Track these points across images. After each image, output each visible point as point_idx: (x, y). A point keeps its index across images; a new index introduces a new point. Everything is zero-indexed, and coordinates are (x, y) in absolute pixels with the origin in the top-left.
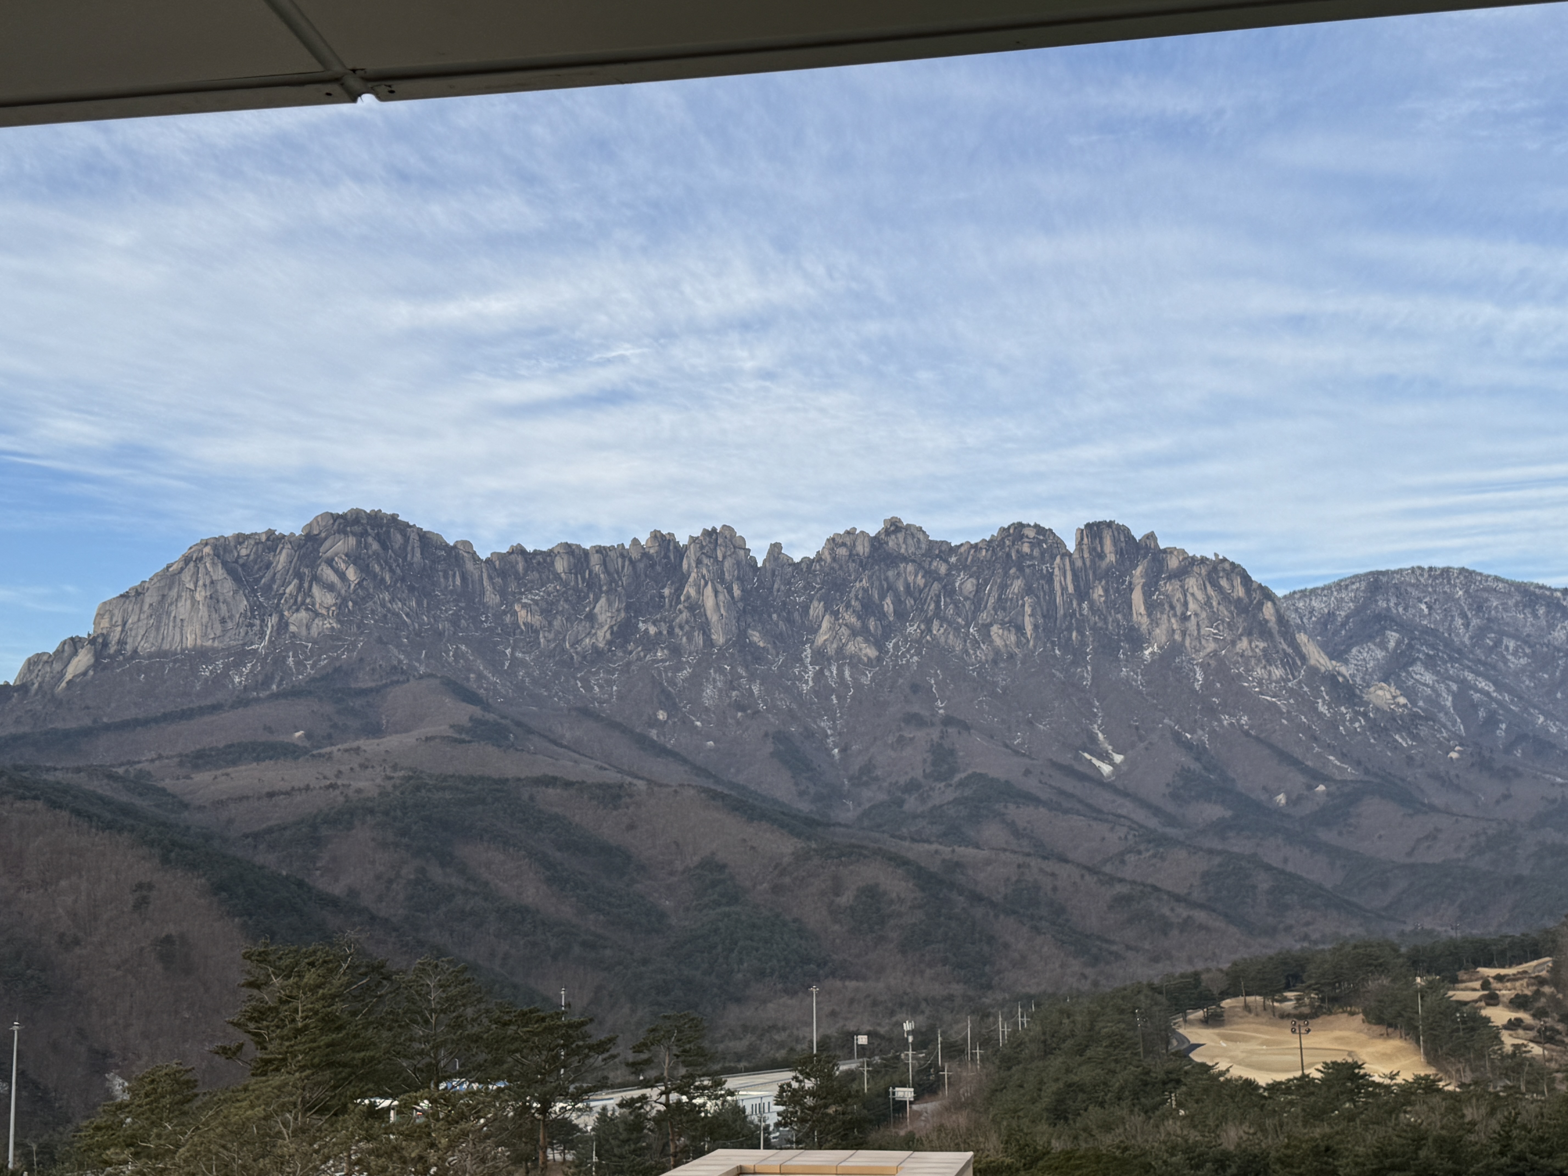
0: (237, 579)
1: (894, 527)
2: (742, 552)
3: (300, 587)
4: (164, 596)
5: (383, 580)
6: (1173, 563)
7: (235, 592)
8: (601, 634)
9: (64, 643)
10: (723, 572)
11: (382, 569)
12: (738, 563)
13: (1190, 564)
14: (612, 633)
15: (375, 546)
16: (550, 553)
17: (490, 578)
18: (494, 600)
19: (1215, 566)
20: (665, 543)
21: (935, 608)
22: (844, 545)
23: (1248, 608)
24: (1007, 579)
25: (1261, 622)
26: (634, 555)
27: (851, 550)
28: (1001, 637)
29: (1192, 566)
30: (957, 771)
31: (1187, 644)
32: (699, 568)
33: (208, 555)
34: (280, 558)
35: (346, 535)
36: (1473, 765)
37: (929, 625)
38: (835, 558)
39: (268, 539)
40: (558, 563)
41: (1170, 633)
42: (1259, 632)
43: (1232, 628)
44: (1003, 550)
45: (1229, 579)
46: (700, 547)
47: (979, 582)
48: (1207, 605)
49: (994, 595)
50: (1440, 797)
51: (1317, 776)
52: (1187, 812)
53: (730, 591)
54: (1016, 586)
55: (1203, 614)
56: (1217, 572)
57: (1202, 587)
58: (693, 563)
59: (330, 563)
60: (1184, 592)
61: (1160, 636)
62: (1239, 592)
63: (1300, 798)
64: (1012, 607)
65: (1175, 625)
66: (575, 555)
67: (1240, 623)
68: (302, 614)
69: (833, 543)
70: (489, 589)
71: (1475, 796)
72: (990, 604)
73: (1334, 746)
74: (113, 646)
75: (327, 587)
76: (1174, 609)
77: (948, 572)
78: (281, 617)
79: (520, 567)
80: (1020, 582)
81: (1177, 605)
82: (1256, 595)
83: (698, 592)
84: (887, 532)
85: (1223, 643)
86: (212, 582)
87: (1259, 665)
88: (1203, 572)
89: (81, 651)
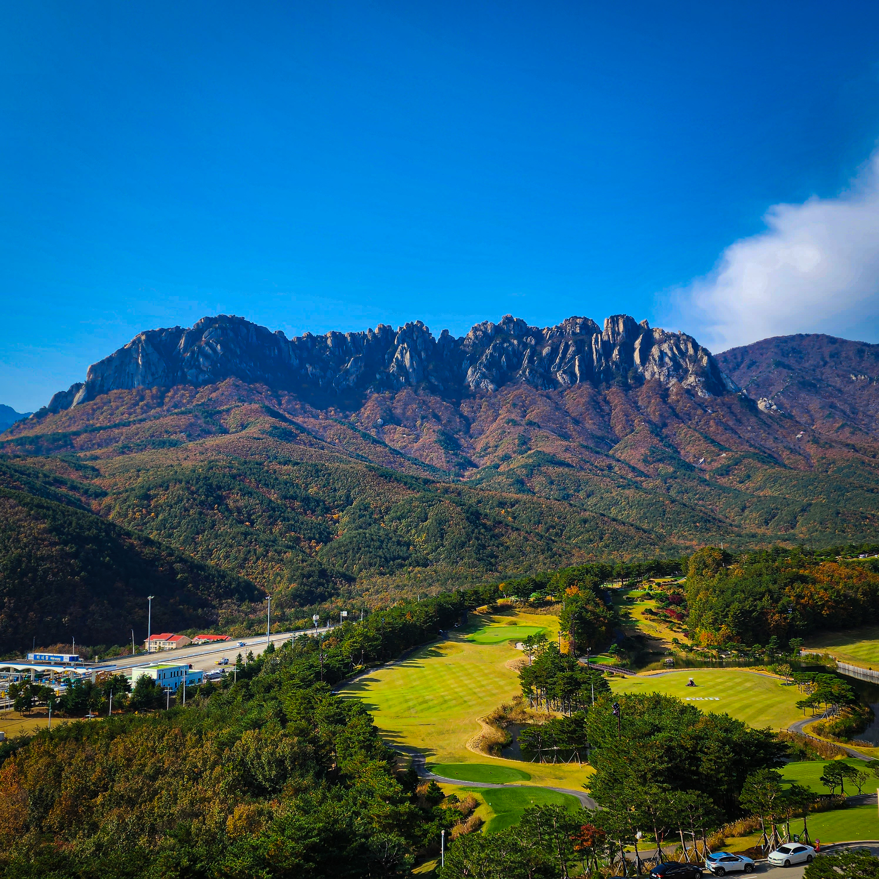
0: (160, 353)
1: (508, 321)
2: (427, 335)
3: (192, 357)
4: (122, 362)
5: (236, 352)
6: (656, 336)
7: (159, 360)
8: (351, 379)
9: (72, 387)
10: (416, 345)
11: (235, 346)
12: (425, 341)
13: (665, 337)
14: (357, 378)
15: (231, 334)
17: (293, 350)
18: (295, 362)
19: (679, 338)
20: (386, 331)
21: (528, 363)
22: (481, 330)
23: (695, 360)
24: (567, 347)
25: (702, 367)
26: (370, 338)
27: (485, 333)
28: (563, 378)
29: (667, 337)
30: (530, 449)
31: (662, 380)
32: (403, 344)
33: (144, 340)
34: (183, 341)
35: (216, 329)
36: (809, 441)
37: (524, 372)
38: (476, 337)
39: (176, 331)
40: (329, 342)
41: (653, 374)
42: (700, 373)
43: (686, 371)
44: (566, 331)
45: (686, 345)
46: (405, 333)
47: (552, 348)
48: (673, 359)
49: (560, 355)
50: (788, 459)
51: (723, 449)
52: (650, 469)
53: (420, 356)
54: (572, 349)
55: (671, 364)
56: (679, 341)
57: (671, 349)
58: (400, 341)
59: (208, 344)
60: (661, 352)
61: (648, 375)
62: (691, 351)
63: (712, 461)
64: (569, 361)
65: (656, 370)
66: (337, 337)
67: (690, 368)
68: (194, 370)
69: (475, 329)
70: (293, 356)
71: (807, 458)
72: (557, 360)
73: (736, 433)
74: (97, 388)
75: (206, 356)
76: (656, 361)
77: (536, 344)
78: (183, 372)
79: (309, 344)
80: (574, 349)
81: (657, 359)
82: (700, 353)
83: (402, 357)
84: (504, 323)
85: (681, 379)
86: (147, 354)
87: (700, 390)
88: (672, 342)
89: (81, 391)
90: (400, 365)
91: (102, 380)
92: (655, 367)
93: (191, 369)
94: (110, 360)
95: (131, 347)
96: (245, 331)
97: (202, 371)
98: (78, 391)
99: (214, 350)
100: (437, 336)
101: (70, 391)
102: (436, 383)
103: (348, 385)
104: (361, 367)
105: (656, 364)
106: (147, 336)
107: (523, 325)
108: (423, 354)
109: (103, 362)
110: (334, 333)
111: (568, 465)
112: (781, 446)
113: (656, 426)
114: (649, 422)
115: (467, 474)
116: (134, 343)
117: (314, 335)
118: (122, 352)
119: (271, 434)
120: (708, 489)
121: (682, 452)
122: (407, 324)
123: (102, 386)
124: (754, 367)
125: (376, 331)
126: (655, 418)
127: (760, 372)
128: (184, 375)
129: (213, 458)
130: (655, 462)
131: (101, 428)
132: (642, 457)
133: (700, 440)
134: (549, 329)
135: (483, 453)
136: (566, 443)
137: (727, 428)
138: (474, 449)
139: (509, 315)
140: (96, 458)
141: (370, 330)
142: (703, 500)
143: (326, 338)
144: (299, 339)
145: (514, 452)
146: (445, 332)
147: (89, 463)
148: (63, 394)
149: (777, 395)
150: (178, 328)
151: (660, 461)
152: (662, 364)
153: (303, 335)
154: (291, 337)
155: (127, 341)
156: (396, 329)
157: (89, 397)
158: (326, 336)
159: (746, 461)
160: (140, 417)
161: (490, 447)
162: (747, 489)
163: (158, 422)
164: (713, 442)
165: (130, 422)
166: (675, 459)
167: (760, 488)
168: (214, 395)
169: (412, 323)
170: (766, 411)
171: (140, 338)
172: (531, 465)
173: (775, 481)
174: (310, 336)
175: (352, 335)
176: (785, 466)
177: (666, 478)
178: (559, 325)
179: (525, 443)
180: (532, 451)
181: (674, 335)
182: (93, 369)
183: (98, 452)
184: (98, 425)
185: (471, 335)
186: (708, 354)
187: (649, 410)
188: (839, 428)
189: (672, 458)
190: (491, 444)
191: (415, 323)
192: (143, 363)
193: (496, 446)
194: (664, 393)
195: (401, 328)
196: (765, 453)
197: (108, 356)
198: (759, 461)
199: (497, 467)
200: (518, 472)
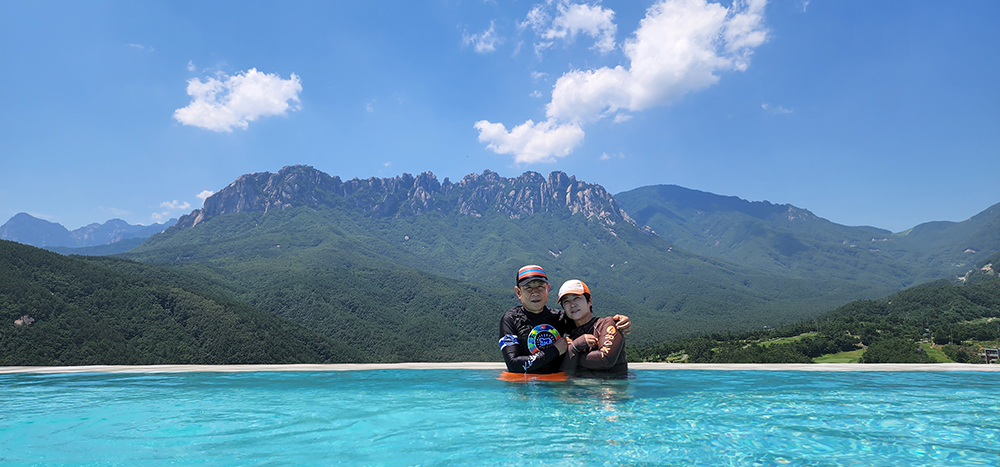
1: (487, 172)
2: (435, 181)
3: (278, 192)
4: (229, 195)
6: (580, 185)
7: (255, 194)
9: (193, 211)
10: (428, 187)
12: (434, 184)
13: (586, 186)
14: (389, 208)
15: (304, 178)
16: (367, 181)
17: (347, 189)
18: (348, 197)
19: (594, 187)
20: (407, 177)
21: (500, 200)
22: (470, 178)
23: (605, 201)
24: (525, 190)
25: (609, 206)
26: (396, 181)
27: (472, 180)
28: (523, 211)
32: (420, 186)
33: (244, 180)
34: (270, 181)
35: (294, 174)
37: (498, 206)
38: (467, 183)
39: (266, 175)
40: (370, 183)
41: (579, 209)
42: (608, 209)
43: (599, 207)
44: (524, 180)
45: (599, 191)
46: (419, 177)
47: (515, 191)
49: (521, 196)
54: (528, 193)
56: (595, 189)
57: (590, 194)
58: (418, 184)
59: (289, 184)
60: (584, 195)
61: (575, 210)
62: (602, 196)
64: (526, 199)
65: (581, 207)
66: (376, 181)
69: (468, 177)
72: (519, 199)
74: (211, 212)
76: (580, 201)
77: (506, 188)
78: (271, 203)
79: (356, 185)
81: (581, 199)
82: (607, 197)
83: (420, 195)
84: (484, 174)
85: (596, 213)
86: (246, 190)
87: (607, 219)
88: (590, 189)
89: (200, 214)
90: (417, 200)
91: (215, 207)
92: (580, 205)
93: (277, 200)
94: (219, 194)
95: (235, 185)
96: (313, 175)
98: (197, 215)
99: (292, 188)
100: (441, 182)
101: (191, 215)
105: (580, 203)
106: (246, 178)
107: (497, 175)
108: (432, 193)
109: (215, 195)
110: (373, 178)
112: (658, 257)
116: (237, 182)
117: (360, 179)
118: (229, 189)
121: (600, 260)
122: (422, 173)
123: (214, 211)
130: (585, 266)
132: (576, 263)
133: (610, 253)
134: (513, 179)
141: (398, 177)
144: (349, 181)
146: (447, 180)
148: (187, 216)
150: (267, 172)
153: (353, 179)
154: (344, 180)
155: (233, 181)
156: (415, 176)
157: (205, 219)
164: (618, 253)
166: (596, 264)
169: (425, 173)
171: (241, 179)
174: (358, 180)
175: (385, 179)
178: (519, 177)
181: (591, 185)
182: (208, 200)
185: (463, 181)
186: (612, 197)
189: (594, 264)
191: (427, 172)
192: (243, 196)
194: (586, 221)
197: (219, 191)
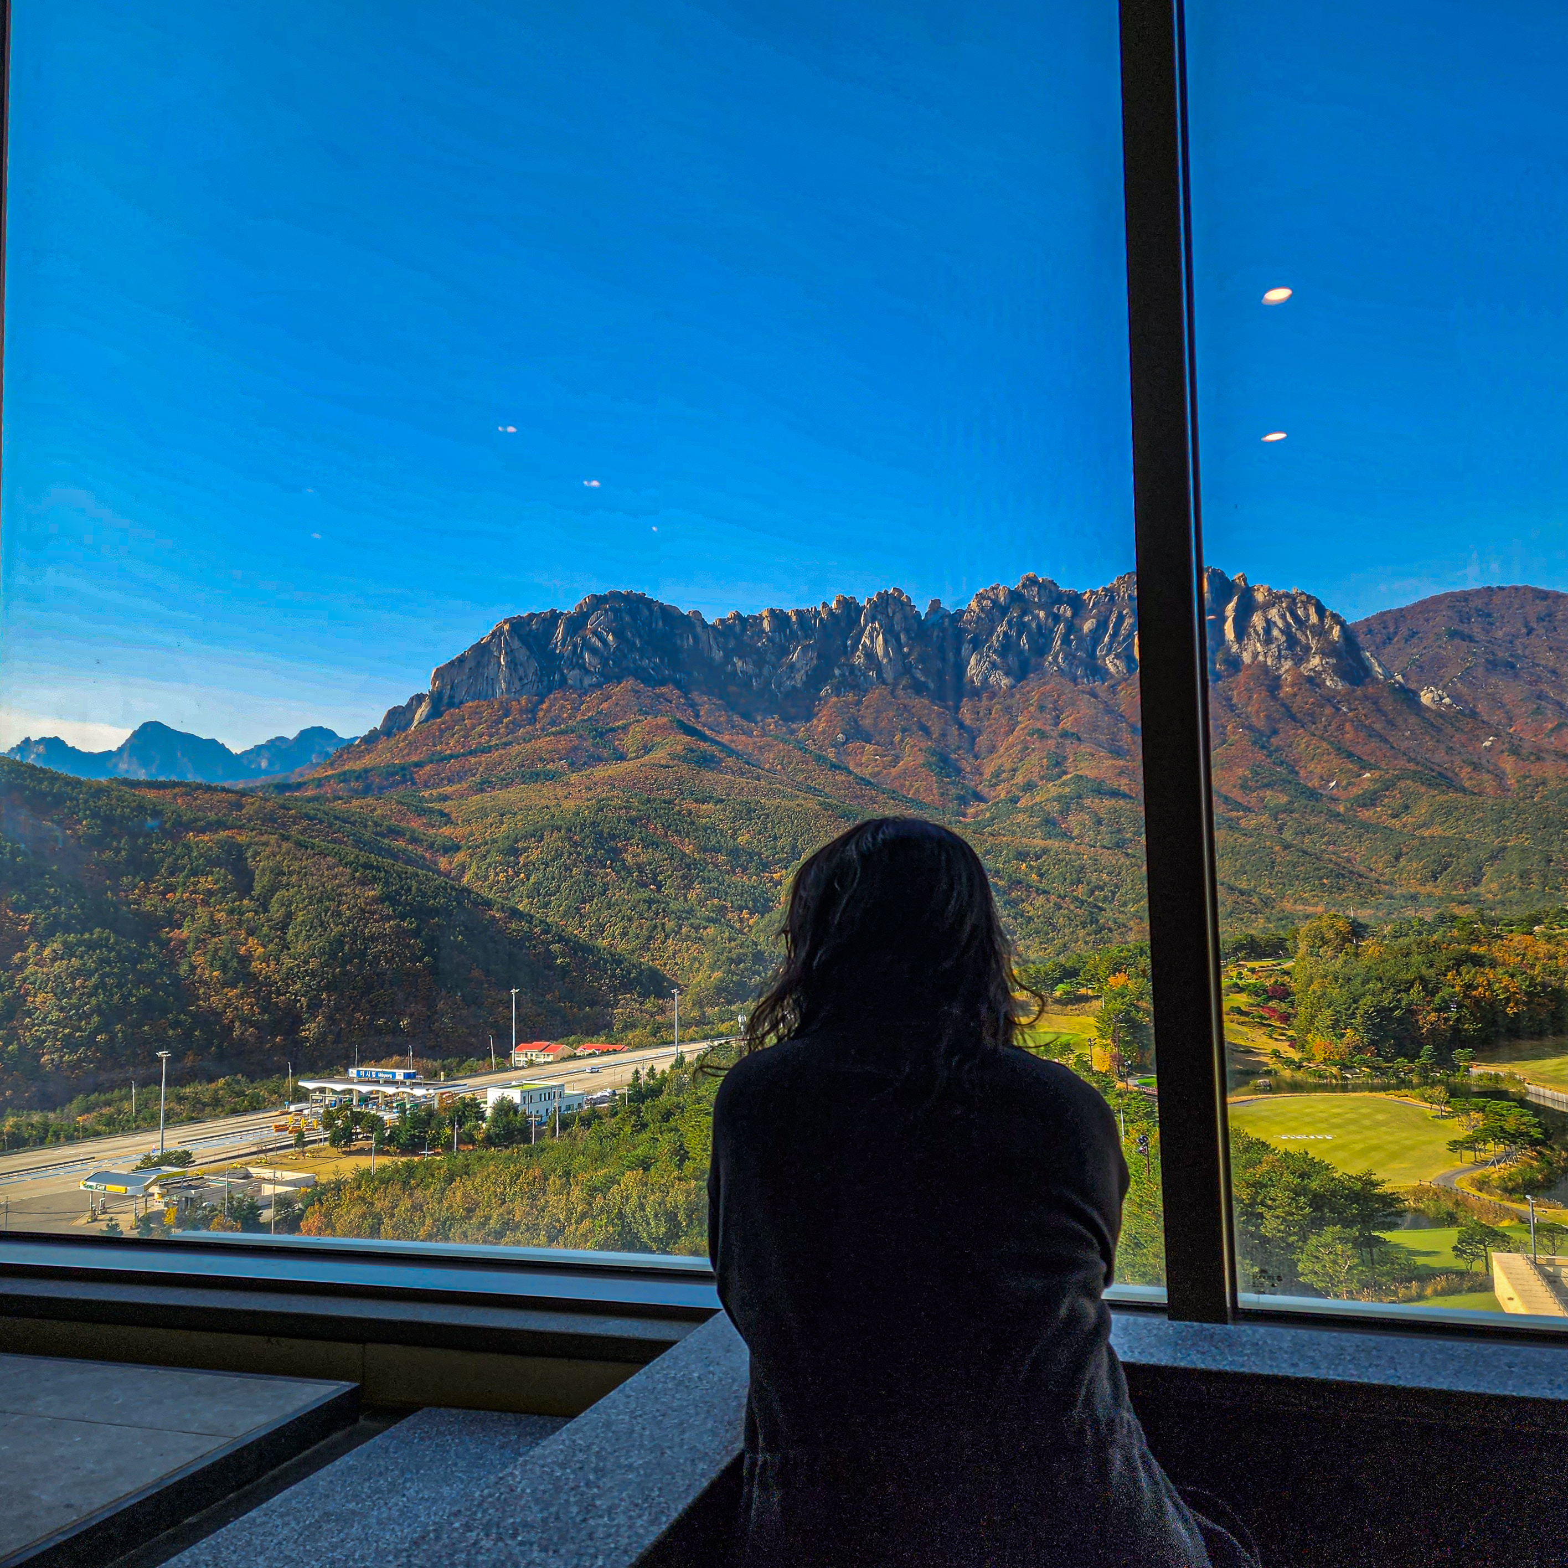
0: (529, 648)
1: (1031, 583)
2: (908, 608)
4: (479, 662)
5: (635, 643)
6: (1260, 598)
7: (529, 658)
8: (798, 677)
9: (412, 699)
10: (893, 625)
11: (633, 635)
12: (905, 618)
13: (1274, 598)
14: (807, 675)
15: (627, 618)
17: (715, 639)
18: (718, 655)
19: (1294, 599)
20: (848, 605)
21: (1061, 644)
22: (989, 598)
23: (1321, 632)
24: (1121, 618)
25: (1334, 643)
26: (824, 615)
27: (995, 602)
28: (1115, 665)
29: (1275, 600)
30: (1065, 773)
31: (1269, 663)
32: (873, 622)
33: (508, 631)
34: (560, 630)
35: (606, 611)
36: (1502, 752)
37: (1056, 658)
38: (982, 609)
39: (551, 616)
40: (766, 625)
41: (1255, 655)
42: (1328, 651)
43: (1307, 649)
44: (1119, 594)
45: (1306, 609)
46: (875, 606)
47: (1098, 621)
48: (1287, 631)
49: (1110, 631)
50: (1470, 778)
51: (1365, 766)
52: (1251, 799)
53: (898, 639)
55: (1284, 638)
56: (1295, 604)
57: (1283, 617)
58: (869, 619)
59: (595, 633)
60: (1268, 621)
61: (1247, 657)
62: (1314, 619)
63: (1349, 784)
64: (1124, 640)
65: (1259, 648)
66: (778, 617)
67: (1313, 644)
68: (577, 672)
69: (981, 597)
70: (714, 646)
71: (1499, 776)
72: (1106, 639)
73: (1386, 741)
74: (446, 700)
75: (594, 651)
76: (1259, 635)
77: (1075, 615)
78: (562, 674)
79: (738, 629)
80: (1131, 620)
81: (1261, 632)
82: (1328, 622)
83: (872, 642)
84: (1024, 586)
85: (1299, 661)
86: (512, 651)
87: (1328, 678)
88: (1284, 605)
89: (424, 704)
90: (870, 655)
91: (452, 688)
92: (1258, 645)
93: (573, 669)
94: (461, 660)
95: (491, 641)
96: (646, 613)
97: (587, 672)
98: (419, 705)
99: (604, 642)
100: (923, 609)
101: (410, 705)
102: (923, 679)
103: (794, 687)
104: (812, 659)
105: (1259, 641)
106: (512, 625)
107: (1053, 588)
108: (902, 636)
109: (452, 663)
110: (772, 612)
111: (1125, 796)
112: (1458, 761)
113: (1262, 734)
114: (1250, 728)
115: (971, 811)
116: (493, 634)
117: (745, 615)
118: (481, 650)
119: (685, 759)
120: (1342, 827)
121: (1302, 773)
122: (879, 594)
123: (451, 697)
124: (1415, 640)
125: (833, 605)
126: (1260, 722)
127: (1425, 648)
128: (564, 680)
129: (604, 795)
130: (1259, 788)
131: (451, 756)
132: (1240, 781)
133: (1329, 754)
134: (1092, 593)
135: (994, 780)
136: (1122, 763)
137: (1372, 733)
138: (981, 774)
139: (1031, 574)
140: (445, 798)
141: (825, 605)
142: (1334, 844)
143: (761, 618)
144: (722, 621)
145: (1042, 778)
146: (936, 605)
147: (436, 806)
148: (400, 709)
149: (1452, 682)
150: (553, 611)
151: (1266, 786)
152: (1268, 640)
153: (729, 616)
154: (711, 620)
155: (485, 634)
156: (863, 602)
157: (435, 712)
158: (761, 615)
159: (1401, 785)
160: (504, 740)
161: (1004, 771)
162: (1404, 826)
163: (528, 746)
164: (1350, 755)
165: (490, 747)
166: (1290, 782)
167: (1424, 825)
168: (605, 705)
169: (886, 592)
170: (1434, 707)
171: (502, 627)
172: (1066, 797)
173: (1449, 814)
174: (738, 616)
175: (798, 613)
176: (1464, 790)
177: (1277, 813)
178: (1108, 587)
179: (1058, 764)
180: (1069, 776)
181: (1287, 595)
182: (439, 674)
183: (448, 790)
184: (448, 752)
185: (974, 605)
186: (1342, 624)
187: (1249, 709)
188: (1552, 730)
189: (1286, 781)
190: (1007, 766)
191: (891, 591)
192: (507, 663)
193: (1014, 770)
194: (1274, 684)
195: (869, 600)
196: (1433, 771)
197: (458, 655)
198: (1423, 784)
199: (1015, 800)
200: (1048, 808)
